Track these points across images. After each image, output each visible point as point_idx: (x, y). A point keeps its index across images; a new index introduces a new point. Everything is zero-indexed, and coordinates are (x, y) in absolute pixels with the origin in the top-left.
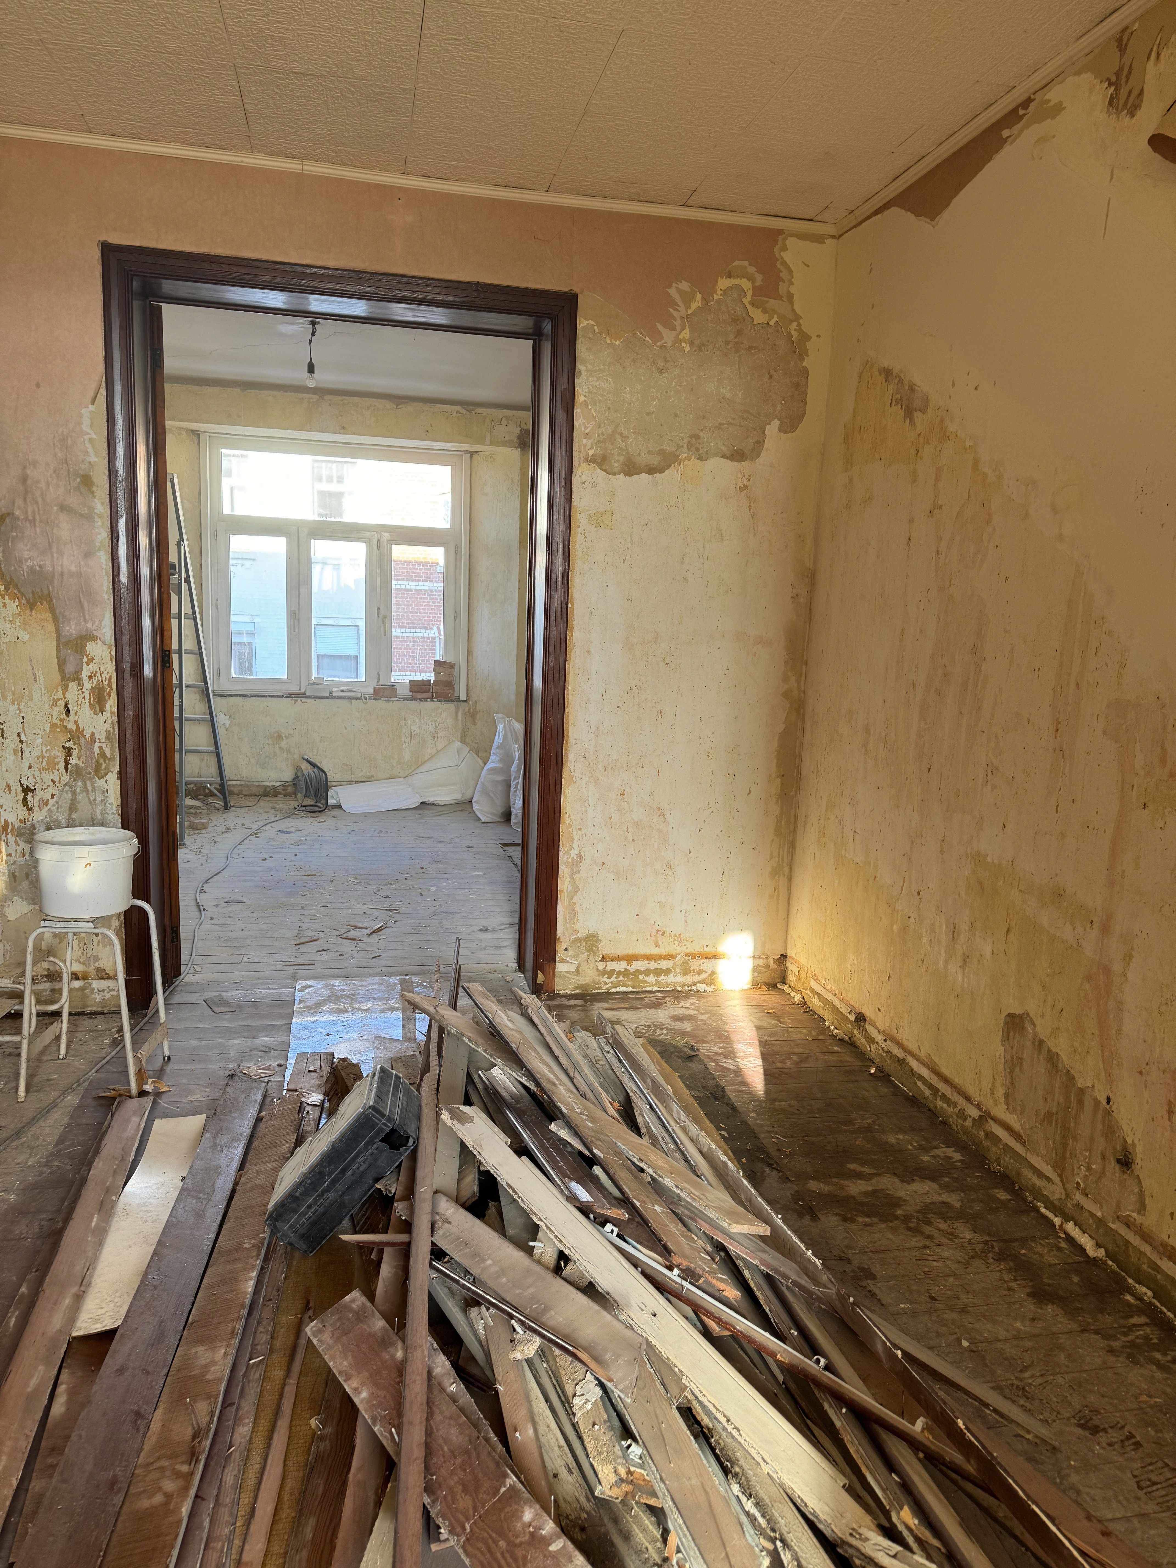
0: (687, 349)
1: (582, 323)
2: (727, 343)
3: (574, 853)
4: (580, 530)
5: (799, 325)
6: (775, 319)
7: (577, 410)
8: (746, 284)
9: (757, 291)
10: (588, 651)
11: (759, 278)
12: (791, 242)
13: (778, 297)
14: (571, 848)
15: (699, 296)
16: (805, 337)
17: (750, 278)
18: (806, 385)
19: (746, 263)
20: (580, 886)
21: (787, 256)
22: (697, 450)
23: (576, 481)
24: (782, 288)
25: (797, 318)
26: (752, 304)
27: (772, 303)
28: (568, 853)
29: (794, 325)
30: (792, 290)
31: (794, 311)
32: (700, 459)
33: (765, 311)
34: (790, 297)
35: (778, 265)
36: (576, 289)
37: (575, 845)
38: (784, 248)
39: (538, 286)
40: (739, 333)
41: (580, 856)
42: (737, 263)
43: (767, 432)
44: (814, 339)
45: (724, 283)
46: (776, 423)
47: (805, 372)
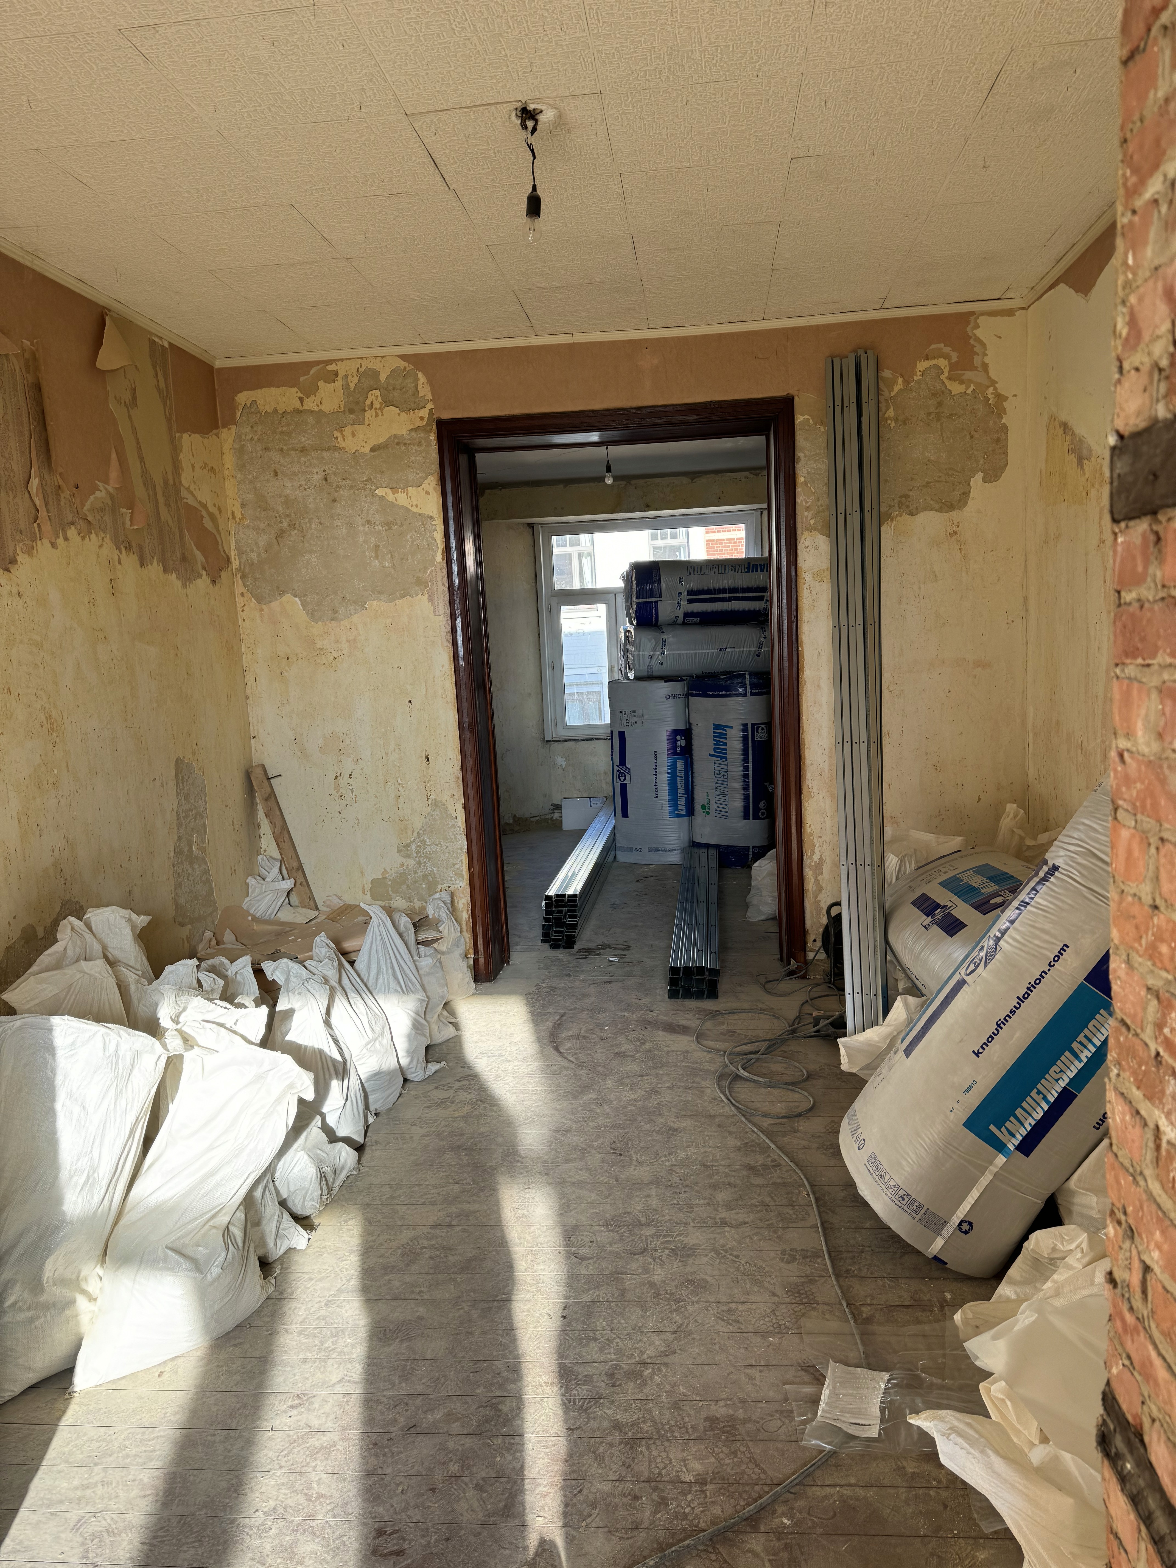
0: (893, 425)
1: (799, 419)
2: (929, 414)
3: (816, 858)
4: (806, 586)
5: (995, 389)
6: (972, 387)
7: (799, 490)
8: (943, 363)
9: (953, 367)
10: (818, 686)
11: (954, 356)
12: (982, 320)
13: (975, 369)
14: (813, 853)
15: (900, 380)
16: (1000, 398)
17: (946, 357)
18: (1006, 439)
19: (942, 345)
20: (824, 886)
21: (978, 333)
22: (908, 507)
23: (800, 547)
24: (977, 361)
25: (993, 383)
26: (950, 378)
27: (968, 375)
28: (811, 857)
29: (991, 390)
30: (986, 360)
31: (989, 377)
32: (911, 514)
33: (962, 382)
34: (985, 366)
35: (972, 342)
36: (793, 392)
37: (817, 851)
38: (977, 326)
39: (760, 396)
40: (940, 404)
41: (821, 859)
42: (933, 346)
43: (971, 483)
44: (1011, 398)
45: (922, 365)
46: (980, 475)
47: (1005, 429)
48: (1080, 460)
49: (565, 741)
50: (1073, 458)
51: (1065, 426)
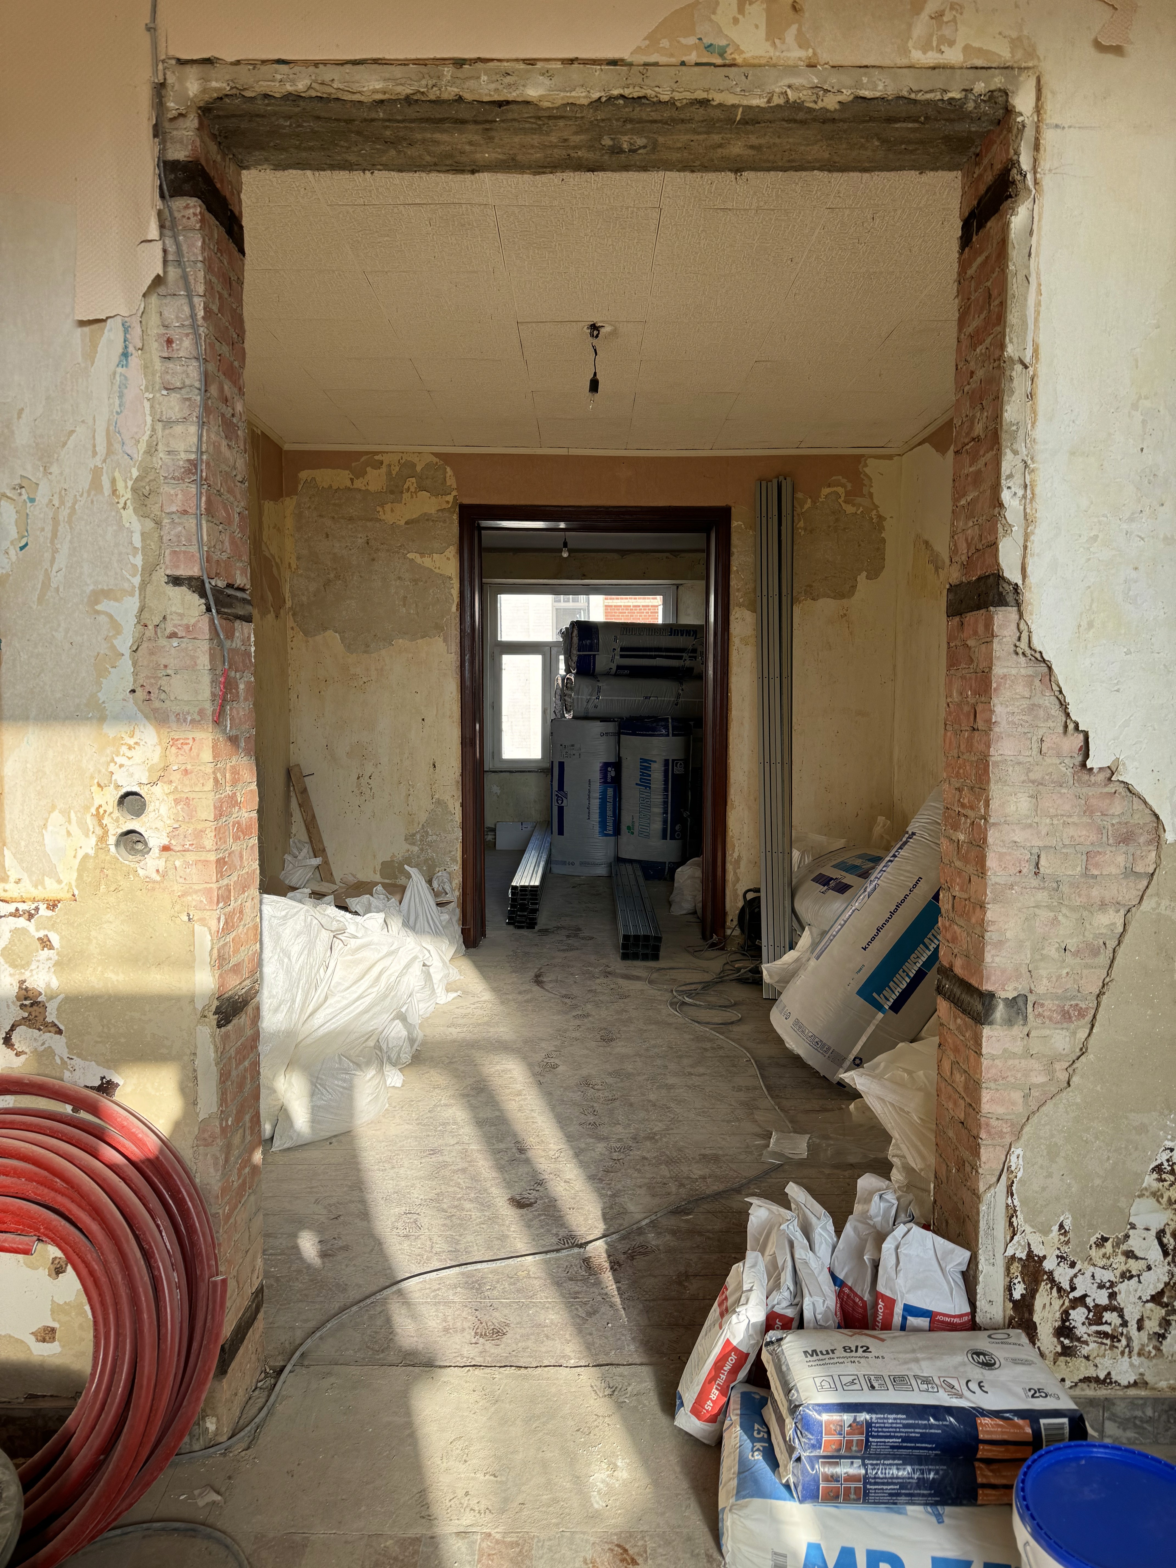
0: (803, 533)
1: (734, 524)
2: (829, 527)
3: (736, 855)
4: (735, 648)
5: (878, 511)
6: (861, 509)
7: (732, 576)
8: (840, 490)
9: (847, 494)
10: (742, 723)
11: (849, 486)
12: (870, 461)
13: (863, 496)
14: (734, 851)
15: (809, 501)
16: (881, 518)
17: (843, 486)
18: (884, 549)
19: (840, 477)
20: (741, 877)
21: (867, 470)
22: (811, 594)
23: (732, 618)
24: (865, 490)
25: (876, 507)
26: (845, 502)
27: (859, 500)
28: (732, 855)
29: (874, 512)
30: (872, 490)
31: (873, 503)
32: (813, 599)
33: (854, 505)
34: (871, 495)
35: (862, 476)
36: (730, 503)
37: (736, 850)
38: (866, 465)
39: (706, 505)
40: (837, 520)
41: (739, 856)
42: (834, 478)
43: (858, 579)
44: (888, 519)
45: (826, 491)
46: (864, 574)
47: (883, 541)
48: (937, 569)
49: (501, 772)
50: (931, 567)
51: (926, 543)
